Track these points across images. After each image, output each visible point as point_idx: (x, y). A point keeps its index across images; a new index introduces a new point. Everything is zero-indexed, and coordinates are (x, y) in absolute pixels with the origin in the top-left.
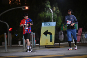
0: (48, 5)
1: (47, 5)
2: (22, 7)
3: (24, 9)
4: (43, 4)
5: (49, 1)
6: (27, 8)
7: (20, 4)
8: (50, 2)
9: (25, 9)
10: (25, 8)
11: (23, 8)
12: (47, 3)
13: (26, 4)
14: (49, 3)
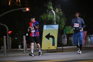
0: (50, 6)
1: (49, 6)
2: (22, 9)
3: (24, 11)
4: (45, 5)
5: (51, 2)
6: (28, 9)
7: (20, 5)
9: (26, 11)
10: (26, 9)
11: (24, 10)
12: (50, 5)
13: (26, 5)
14: (51, 4)
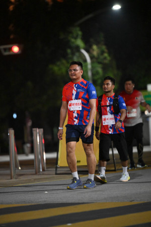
0: (76, 38)
1: (73, 40)
2: (2, 47)
3: (7, 53)
4: (62, 36)
5: (78, 29)
6: (16, 49)
8: (81, 30)
9: (11, 53)
10: (10, 49)
11: (5, 50)
12: (75, 35)
13: (12, 37)
14: (80, 33)
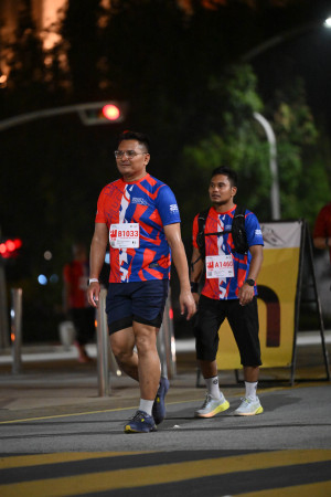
0: (243, 89)
1: (237, 93)
2: (81, 108)
3: (92, 121)
4: (213, 84)
5: (248, 68)
6: (112, 112)
7: (66, 84)
8: (255, 72)
9: (101, 120)
10: (100, 112)
11: (89, 113)
12: (241, 82)
13: (103, 85)
14: (253, 78)
